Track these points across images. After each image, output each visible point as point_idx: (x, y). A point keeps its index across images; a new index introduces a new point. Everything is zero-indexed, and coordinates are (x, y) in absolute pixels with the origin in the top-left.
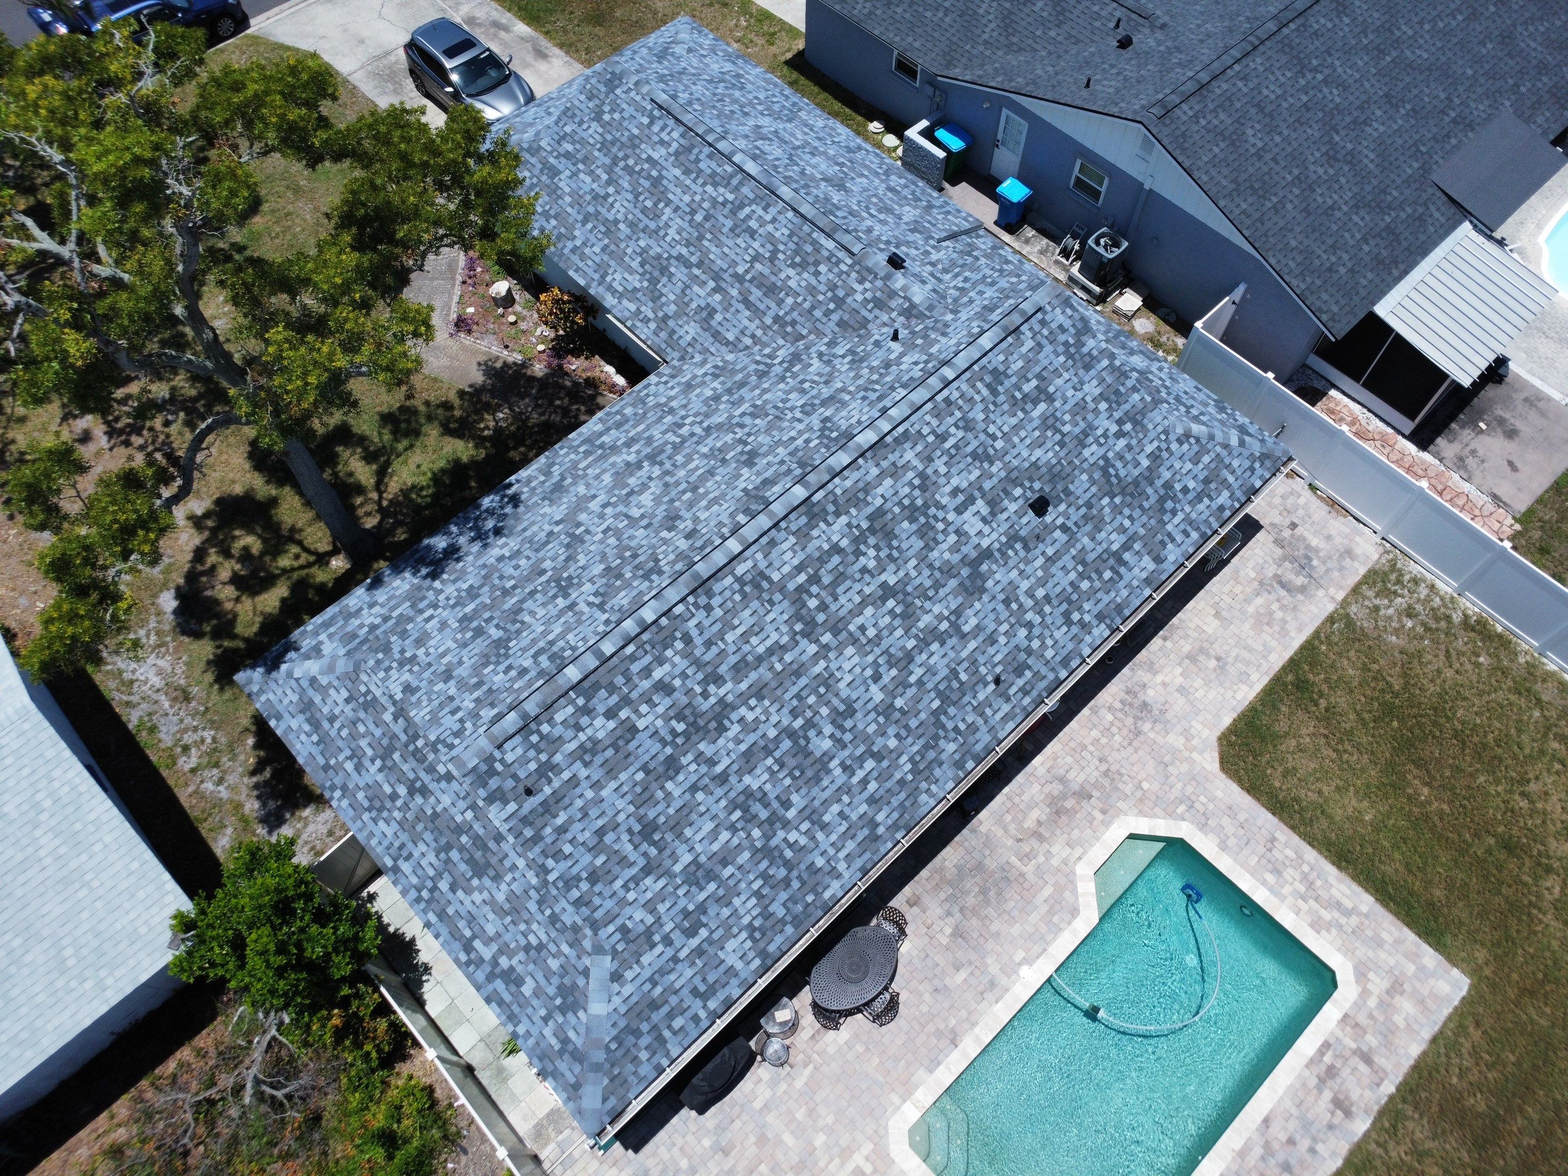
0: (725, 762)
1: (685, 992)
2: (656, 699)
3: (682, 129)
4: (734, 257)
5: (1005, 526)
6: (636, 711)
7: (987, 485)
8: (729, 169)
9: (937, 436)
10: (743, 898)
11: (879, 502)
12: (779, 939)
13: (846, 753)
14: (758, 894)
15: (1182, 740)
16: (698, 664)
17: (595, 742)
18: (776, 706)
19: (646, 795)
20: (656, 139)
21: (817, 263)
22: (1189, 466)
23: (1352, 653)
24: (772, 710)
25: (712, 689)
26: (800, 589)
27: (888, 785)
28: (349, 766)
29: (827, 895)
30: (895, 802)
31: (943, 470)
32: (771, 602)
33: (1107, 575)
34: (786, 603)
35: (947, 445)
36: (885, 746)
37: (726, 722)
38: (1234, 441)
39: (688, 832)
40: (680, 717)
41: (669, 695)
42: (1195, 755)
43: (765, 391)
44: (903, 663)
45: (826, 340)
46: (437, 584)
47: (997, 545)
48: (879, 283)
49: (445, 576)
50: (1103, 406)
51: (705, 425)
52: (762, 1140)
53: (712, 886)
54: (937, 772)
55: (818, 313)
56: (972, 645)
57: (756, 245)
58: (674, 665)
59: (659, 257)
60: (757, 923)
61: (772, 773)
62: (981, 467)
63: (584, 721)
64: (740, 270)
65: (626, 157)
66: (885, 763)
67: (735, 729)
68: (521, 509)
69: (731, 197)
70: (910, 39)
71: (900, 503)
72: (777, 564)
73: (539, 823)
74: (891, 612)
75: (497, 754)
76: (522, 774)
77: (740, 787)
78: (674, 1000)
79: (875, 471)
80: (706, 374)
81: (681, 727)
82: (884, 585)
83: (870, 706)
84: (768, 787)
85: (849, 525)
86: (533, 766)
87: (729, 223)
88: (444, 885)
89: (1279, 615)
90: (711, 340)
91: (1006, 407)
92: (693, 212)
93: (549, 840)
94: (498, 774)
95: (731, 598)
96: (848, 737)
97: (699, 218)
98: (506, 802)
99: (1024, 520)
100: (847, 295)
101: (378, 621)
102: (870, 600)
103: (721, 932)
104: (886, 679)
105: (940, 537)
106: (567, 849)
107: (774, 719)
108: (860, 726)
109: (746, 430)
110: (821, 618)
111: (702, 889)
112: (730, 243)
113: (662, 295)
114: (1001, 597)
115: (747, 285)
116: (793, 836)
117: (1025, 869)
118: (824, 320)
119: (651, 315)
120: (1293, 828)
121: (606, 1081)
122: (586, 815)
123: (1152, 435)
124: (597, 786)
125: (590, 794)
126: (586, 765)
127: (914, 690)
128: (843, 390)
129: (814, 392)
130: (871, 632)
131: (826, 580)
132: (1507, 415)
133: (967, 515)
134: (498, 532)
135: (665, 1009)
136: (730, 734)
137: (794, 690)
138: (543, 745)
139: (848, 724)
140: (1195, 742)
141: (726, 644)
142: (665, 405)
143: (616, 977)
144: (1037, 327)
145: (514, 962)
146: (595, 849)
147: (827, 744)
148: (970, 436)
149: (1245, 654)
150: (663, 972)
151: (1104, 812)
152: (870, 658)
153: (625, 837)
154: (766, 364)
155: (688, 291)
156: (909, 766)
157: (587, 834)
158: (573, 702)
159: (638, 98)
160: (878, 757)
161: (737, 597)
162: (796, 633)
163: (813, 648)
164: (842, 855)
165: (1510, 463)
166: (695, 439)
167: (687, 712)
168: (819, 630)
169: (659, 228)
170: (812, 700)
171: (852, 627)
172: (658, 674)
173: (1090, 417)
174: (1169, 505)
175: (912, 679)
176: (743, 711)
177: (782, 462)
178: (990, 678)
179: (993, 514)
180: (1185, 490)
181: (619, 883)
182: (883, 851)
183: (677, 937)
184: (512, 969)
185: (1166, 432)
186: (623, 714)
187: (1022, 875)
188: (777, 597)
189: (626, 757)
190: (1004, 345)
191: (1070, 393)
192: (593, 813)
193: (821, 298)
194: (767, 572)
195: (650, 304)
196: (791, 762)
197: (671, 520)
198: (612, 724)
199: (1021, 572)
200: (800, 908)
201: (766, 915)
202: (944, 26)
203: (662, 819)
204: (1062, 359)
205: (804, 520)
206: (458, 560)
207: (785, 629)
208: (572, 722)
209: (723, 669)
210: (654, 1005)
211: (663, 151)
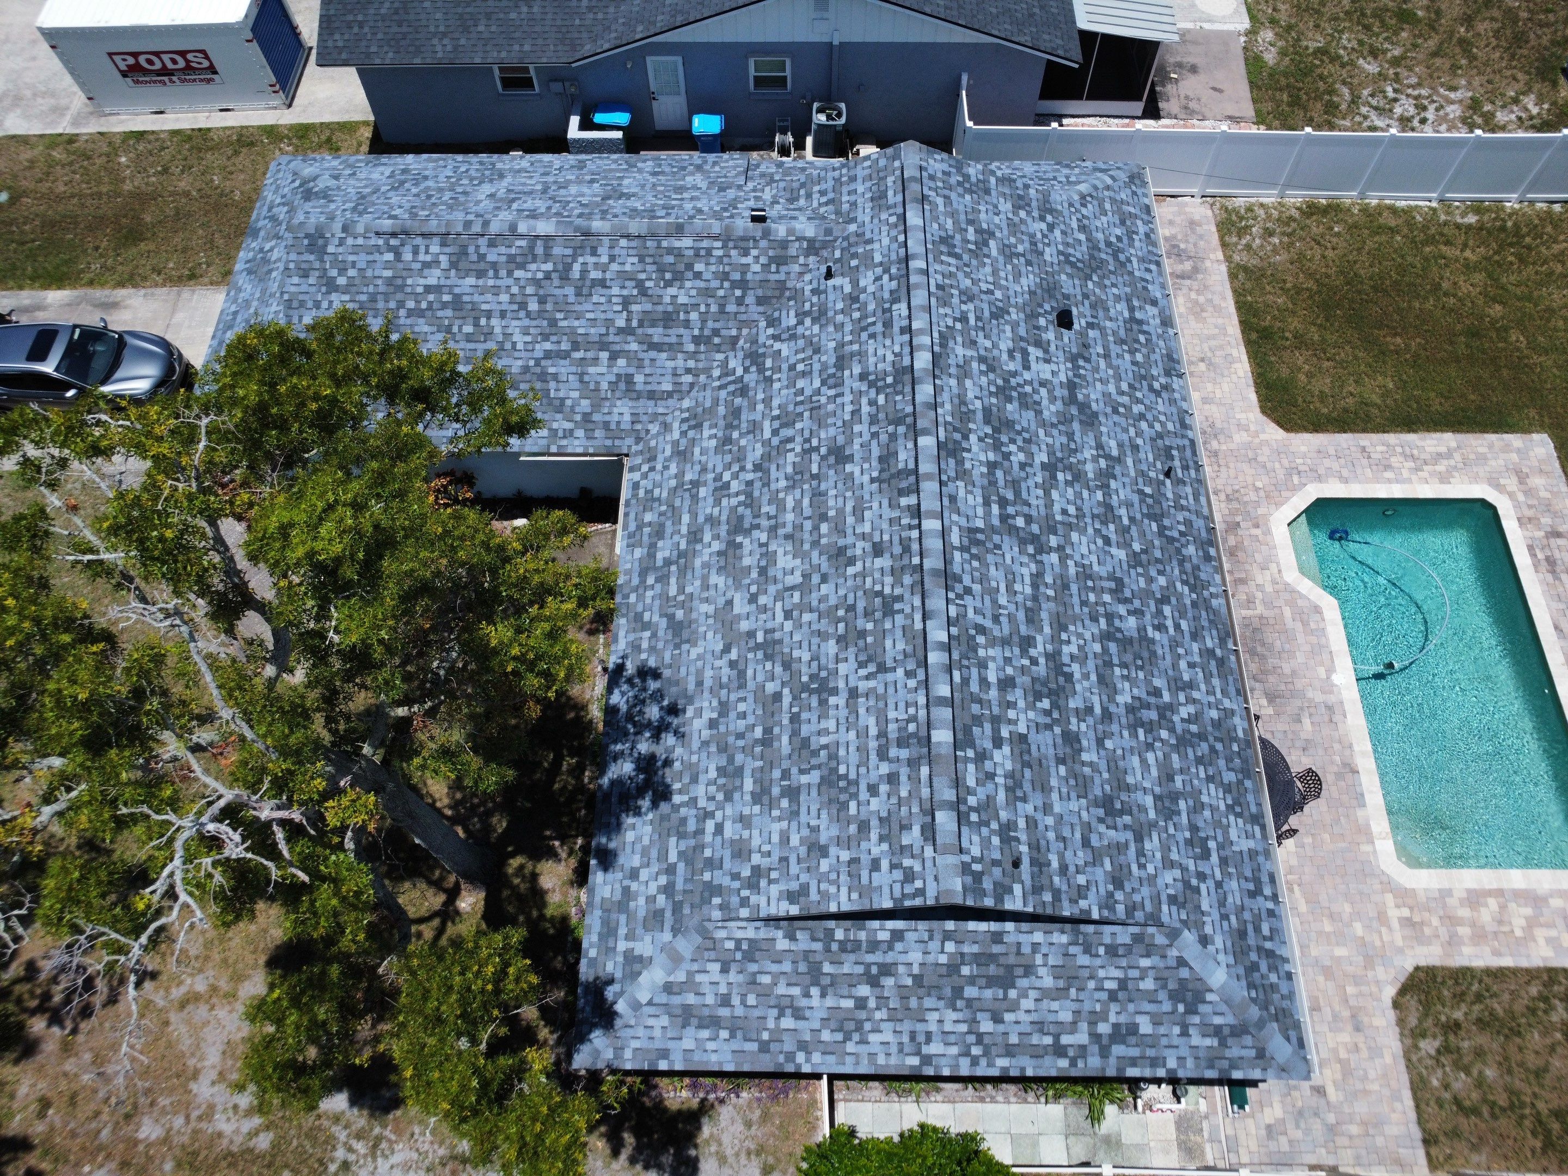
0: (1096, 700)
1: (1247, 901)
2: (1010, 698)
3: (436, 240)
4: (603, 316)
5: (1061, 353)
6: (1010, 722)
7: (1022, 331)
8: (523, 243)
9: (960, 320)
10: (1205, 791)
11: (978, 404)
12: (1250, 798)
13: (1148, 617)
14: (1210, 779)
15: (1244, 434)
16: (1005, 642)
17: (1009, 775)
18: (1079, 624)
19: (1080, 780)
20: (417, 266)
21: (689, 267)
22: (1104, 219)
23: (1268, 288)
24: (1080, 630)
25: (1033, 652)
26: (1004, 518)
27: (1190, 615)
28: (788, 1022)
29: (1240, 734)
30: (1205, 623)
31: (988, 344)
32: (998, 547)
33: (1142, 338)
34: (1006, 538)
35: (972, 321)
36: (1162, 587)
37: (1066, 669)
38: (1109, 181)
39: (1130, 780)
40: (1038, 696)
41: (1014, 686)
42: (1262, 437)
43: (767, 401)
44: (1110, 516)
45: (763, 324)
46: (677, 799)
47: (1070, 374)
48: (763, 244)
49: (676, 786)
50: (1022, 214)
51: (749, 466)
52: (1328, 972)
53: (1182, 804)
54: (1203, 576)
55: (731, 308)
56: (1129, 461)
57: (615, 291)
58: (994, 659)
59: (526, 369)
60: (1230, 802)
61: (1126, 678)
62: (1007, 322)
63: (988, 765)
64: (621, 323)
65: (401, 304)
66: (1173, 600)
67: (1075, 668)
68: (667, 673)
69: (549, 267)
70: (517, 47)
71: (991, 393)
72: (971, 513)
73: (1045, 881)
74: (1066, 482)
75: (967, 858)
76: (997, 855)
77: (1122, 711)
78: (1247, 916)
79: (953, 382)
80: (684, 434)
81: (1045, 704)
82: (1044, 466)
83: (1125, 567)
84: (1135, 691)
85: (981, 440)
86: (996, 840)
87: (570, 291)
88: (986, 1026)
89: (1201, 299)
90: (652, 403)
91: (974, 262)
92: (523, 305)
93: (1064, 888)
94: (982, 873)
95: (973, 569)
96: (1137, 603)
97: (533, 306)
98: (1010, 891)
99: (1066, 340)
100: (744, 273)
101: (663, 880)
102: (1047, 485)
103: (1219, 832)
104: (1113, 537)
105: (1036, 397)
106: (1081, 880)
107: (1088, 636)
108: (1135, 588)
109: (799, 439)
110: (1035, 528)
111: (1178, 813)
112: (589, 306)
113: (563, 400)
114: (1109, 410)
115: (640, 331)
116: (1184, 712)
117: (1258, 612)
118: (743, 309)
119: (569, 425)
120: (1364, 431)
121: (1275, 1025)
122: (1064, 839)
123: (1066, 213)
124: (1047, 808)
125: (1050, 821)
126: (1024, 800)
127: (1134, 528)
128: (841, 345)
129: (816, 367)
130: (1072, 510)
131: (1010, 496)
132: (1179, 59)
133: (1033, 365)
134: (674, 710)
135: (1250, 928)
136: (1077, 676)
137: (1076, 600)
138: (984, 817)
139: (1128, 593)
140: (1252, 428)
141: (1005, 608)
142: (680, 485)
143: (1204, 941)
144: (932, 184)
145: (1113, 1018)
146: (1096, 860)
147: (1132, 622)
148: (977, 302)
149: (1213, 343)
150: (1222, 903)
151: (1257, 526)
152: (1090, 530)
153: (1102, 828)
154: (734, 382)
155: (586, 378)
156: (1186, 589)
157: (1080, 854)
158: (966, 760)
159: (360, 241)
160: (1164, 600)
161: (975, 564)
162: (1034, 556)
163: (1054, 557)
164: (1219, 695)
165: (1214, 89)
166: (758, 484)
167: (1038, 687)
168: (1043, 538)
169: (501, 344)
170: (1092, 597)
171: (1059, 518)
172: (992, 677)
173: (1023, 228)
174: (1122, 257)
175: (1126, 521)
176: (1066, 649)
177: (875, 435)
178: (1161, 477)
179: (1046, 351)
180: (1119, 239)
181: (1134, 867)
182: (1234, 665)
183: (1204, 867)
184: (1116, 1026)
185: (1071, 205)
186: (1005, 733)
187: (1261, 617)
188: (996, 539)
189: (1040, 765)
190: (927, 214)
191: (996, 220)
192: (1066, 833)
193: (721, 293)
194: (971, 525)
195: (559, 416)
196: (1128, 658)
197: (841, 556)
198: (1006, 749)
199: (1101, 380)
200: (1237, 761)
201: (1228, 789)
202: (539, 17)
203: (1107, 788)
204: (968, 197)
205: (952, 462)
206: (668, 763)
207: (1025, 559)
208: (981, 776)
209: (1024, 630)
210: (1242, 934)
211: (437, 272)
